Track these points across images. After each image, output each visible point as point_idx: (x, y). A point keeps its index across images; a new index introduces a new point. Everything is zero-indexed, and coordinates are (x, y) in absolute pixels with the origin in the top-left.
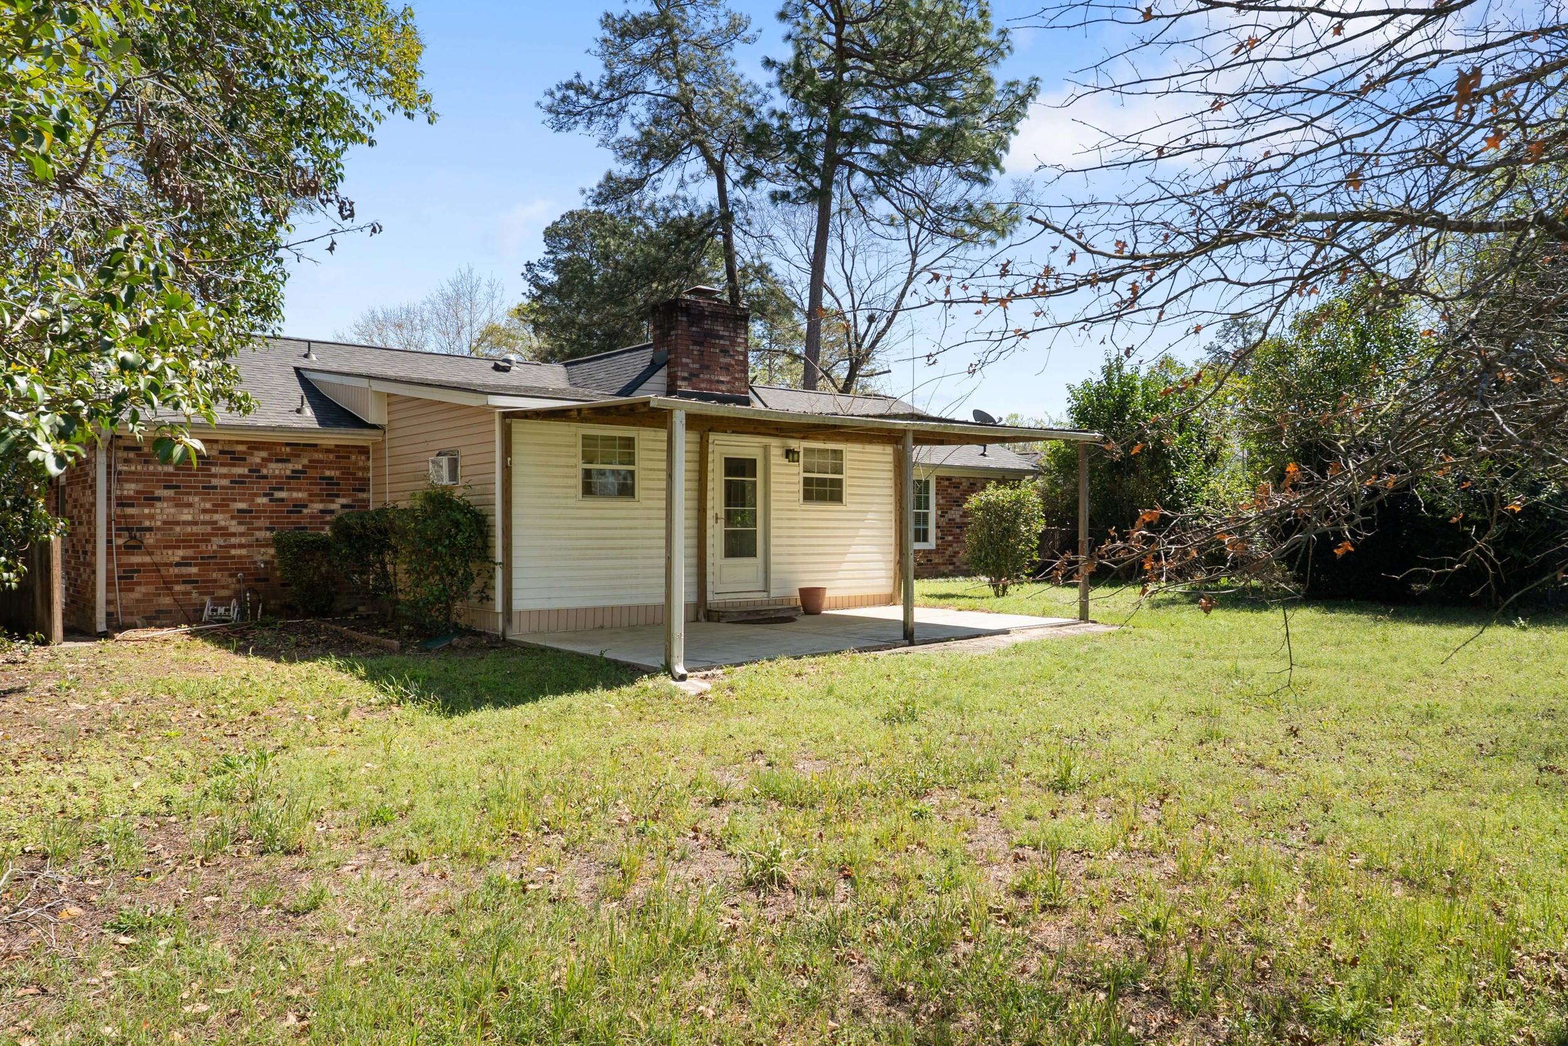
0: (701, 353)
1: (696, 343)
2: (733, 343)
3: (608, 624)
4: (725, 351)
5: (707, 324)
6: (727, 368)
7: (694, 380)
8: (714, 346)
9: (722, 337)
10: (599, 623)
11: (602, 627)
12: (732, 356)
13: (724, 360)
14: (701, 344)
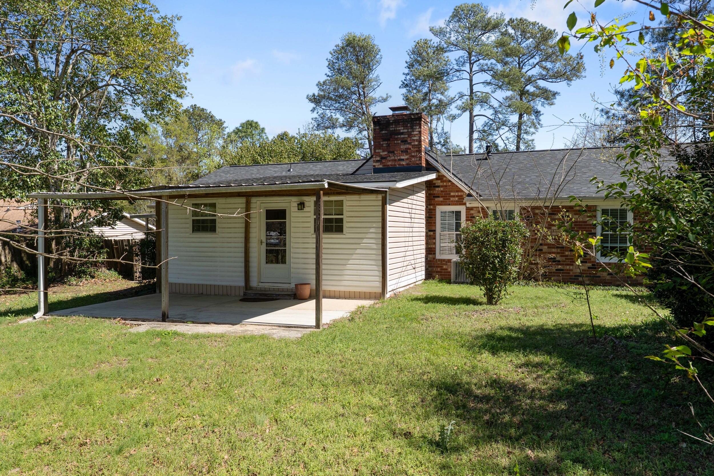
0: (388, 145)
1: (384, 140)
2: (410, 135)
3: (205, 293)
4: (404, 141)
5: (392, 128)
6: (406, 151)
7: (383, 161)
8: (397, 139)
9: (402, 133)
10: (201, 292)
11: (202, 294)
12: (410, 144)
13: (403, 147)
14: (388, 140)
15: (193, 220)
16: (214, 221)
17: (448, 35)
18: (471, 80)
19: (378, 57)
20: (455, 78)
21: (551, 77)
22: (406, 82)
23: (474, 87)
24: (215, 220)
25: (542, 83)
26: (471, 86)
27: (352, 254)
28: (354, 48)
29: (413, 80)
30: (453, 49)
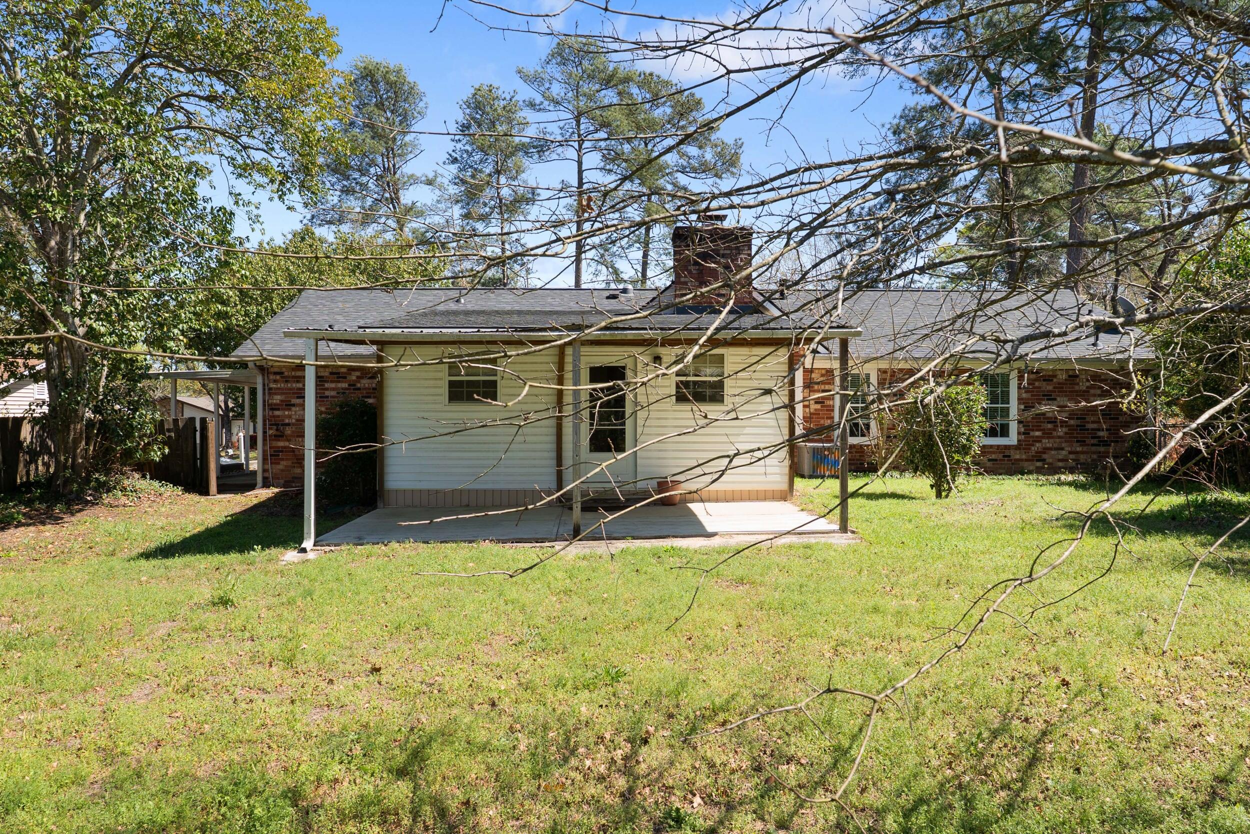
0: (701, 272)
1: (694, 264)
10: (465, 502)
11: (468, 505)
15: (450, 382)
16: (494, 384)
17: (547, 85)
18: (580, 163)
19: (421, 104)
20: (554, 156)
21: (694, 170)
22: (453, 154)
23: (585, 174)
24: (495, 382)
25: (682, 179)
26: (580, 172)
27: (738, 435)
28: (374, 83)
29: (467, 151)
30: (551, 108)
